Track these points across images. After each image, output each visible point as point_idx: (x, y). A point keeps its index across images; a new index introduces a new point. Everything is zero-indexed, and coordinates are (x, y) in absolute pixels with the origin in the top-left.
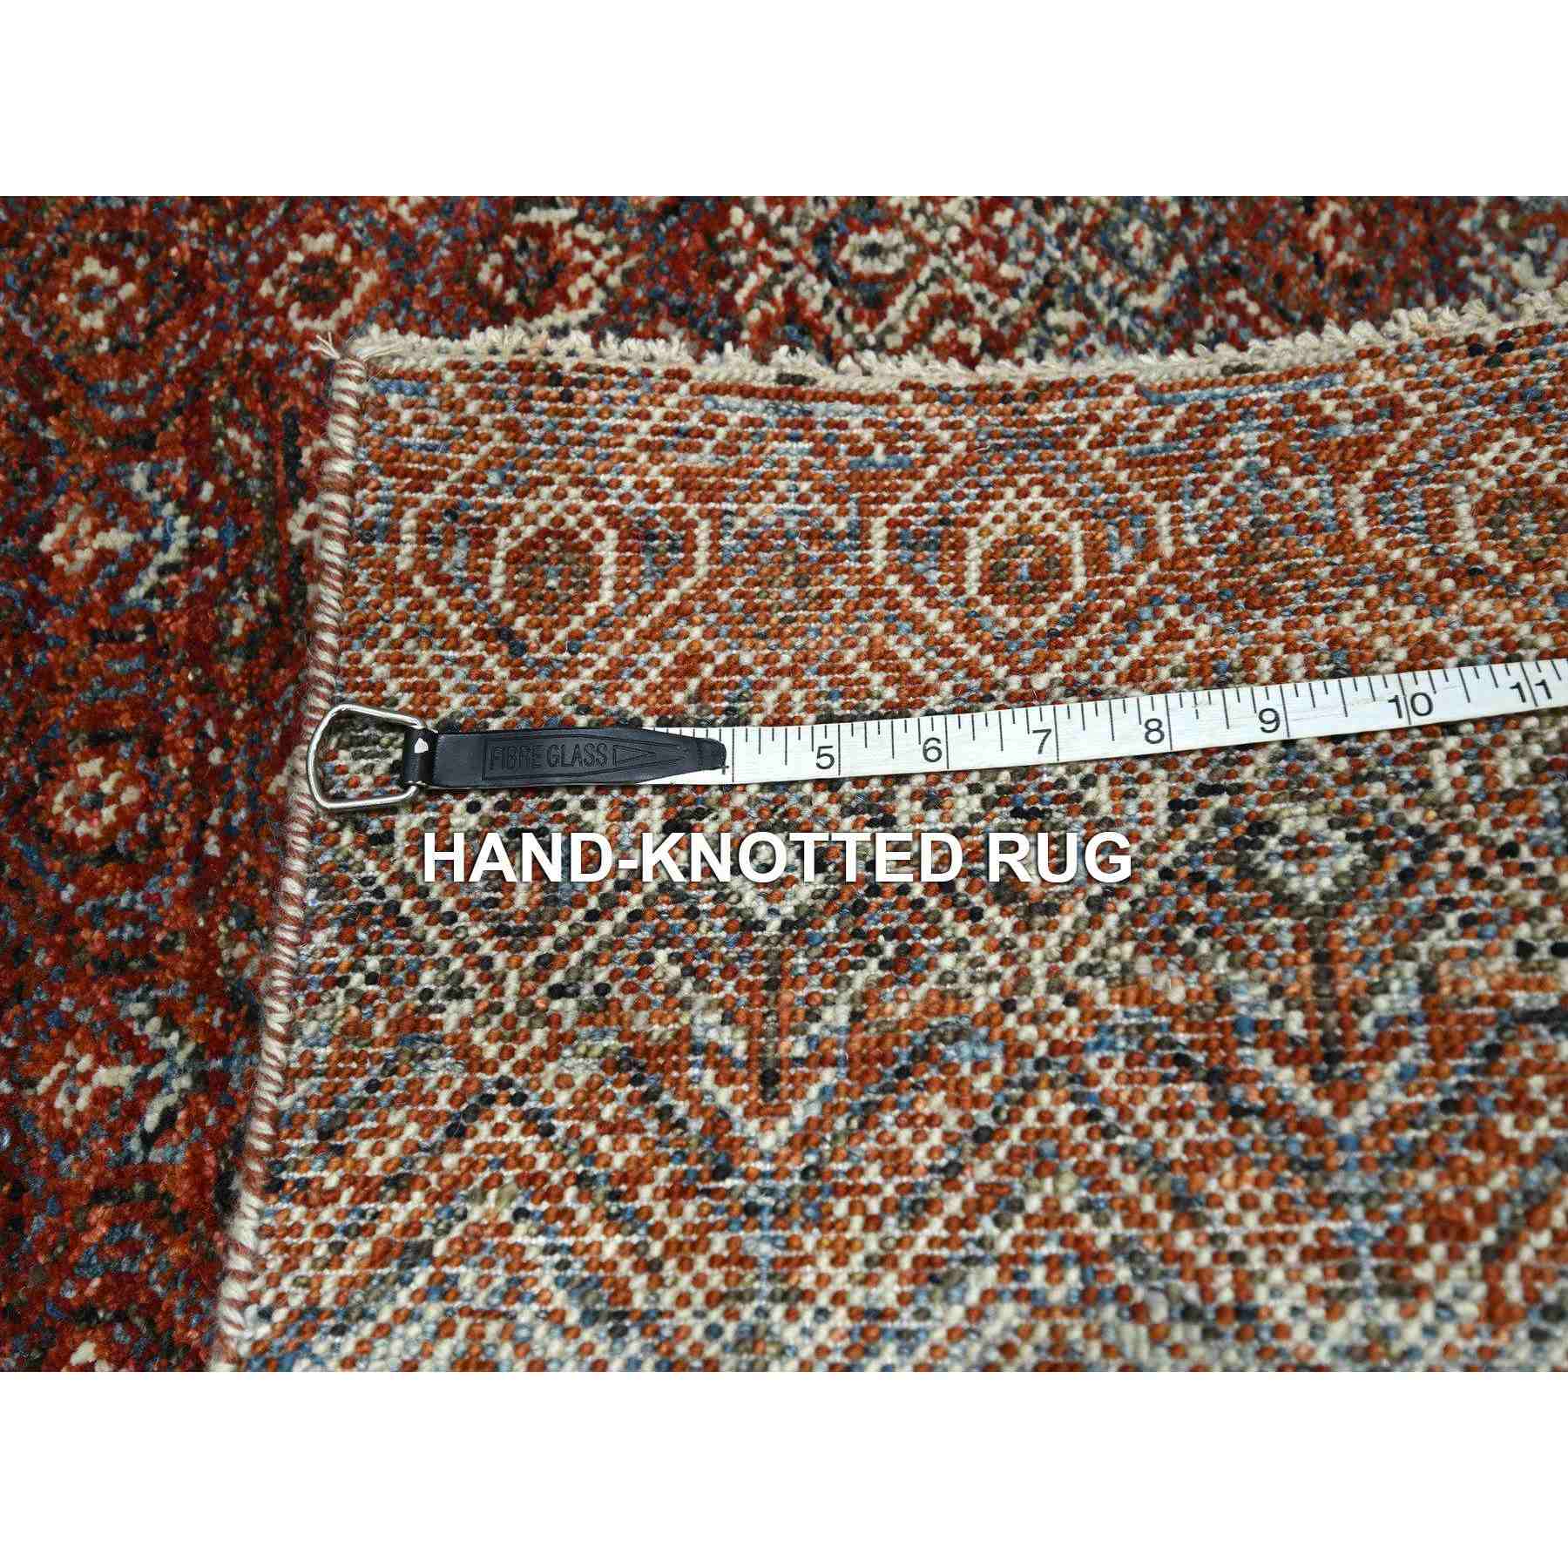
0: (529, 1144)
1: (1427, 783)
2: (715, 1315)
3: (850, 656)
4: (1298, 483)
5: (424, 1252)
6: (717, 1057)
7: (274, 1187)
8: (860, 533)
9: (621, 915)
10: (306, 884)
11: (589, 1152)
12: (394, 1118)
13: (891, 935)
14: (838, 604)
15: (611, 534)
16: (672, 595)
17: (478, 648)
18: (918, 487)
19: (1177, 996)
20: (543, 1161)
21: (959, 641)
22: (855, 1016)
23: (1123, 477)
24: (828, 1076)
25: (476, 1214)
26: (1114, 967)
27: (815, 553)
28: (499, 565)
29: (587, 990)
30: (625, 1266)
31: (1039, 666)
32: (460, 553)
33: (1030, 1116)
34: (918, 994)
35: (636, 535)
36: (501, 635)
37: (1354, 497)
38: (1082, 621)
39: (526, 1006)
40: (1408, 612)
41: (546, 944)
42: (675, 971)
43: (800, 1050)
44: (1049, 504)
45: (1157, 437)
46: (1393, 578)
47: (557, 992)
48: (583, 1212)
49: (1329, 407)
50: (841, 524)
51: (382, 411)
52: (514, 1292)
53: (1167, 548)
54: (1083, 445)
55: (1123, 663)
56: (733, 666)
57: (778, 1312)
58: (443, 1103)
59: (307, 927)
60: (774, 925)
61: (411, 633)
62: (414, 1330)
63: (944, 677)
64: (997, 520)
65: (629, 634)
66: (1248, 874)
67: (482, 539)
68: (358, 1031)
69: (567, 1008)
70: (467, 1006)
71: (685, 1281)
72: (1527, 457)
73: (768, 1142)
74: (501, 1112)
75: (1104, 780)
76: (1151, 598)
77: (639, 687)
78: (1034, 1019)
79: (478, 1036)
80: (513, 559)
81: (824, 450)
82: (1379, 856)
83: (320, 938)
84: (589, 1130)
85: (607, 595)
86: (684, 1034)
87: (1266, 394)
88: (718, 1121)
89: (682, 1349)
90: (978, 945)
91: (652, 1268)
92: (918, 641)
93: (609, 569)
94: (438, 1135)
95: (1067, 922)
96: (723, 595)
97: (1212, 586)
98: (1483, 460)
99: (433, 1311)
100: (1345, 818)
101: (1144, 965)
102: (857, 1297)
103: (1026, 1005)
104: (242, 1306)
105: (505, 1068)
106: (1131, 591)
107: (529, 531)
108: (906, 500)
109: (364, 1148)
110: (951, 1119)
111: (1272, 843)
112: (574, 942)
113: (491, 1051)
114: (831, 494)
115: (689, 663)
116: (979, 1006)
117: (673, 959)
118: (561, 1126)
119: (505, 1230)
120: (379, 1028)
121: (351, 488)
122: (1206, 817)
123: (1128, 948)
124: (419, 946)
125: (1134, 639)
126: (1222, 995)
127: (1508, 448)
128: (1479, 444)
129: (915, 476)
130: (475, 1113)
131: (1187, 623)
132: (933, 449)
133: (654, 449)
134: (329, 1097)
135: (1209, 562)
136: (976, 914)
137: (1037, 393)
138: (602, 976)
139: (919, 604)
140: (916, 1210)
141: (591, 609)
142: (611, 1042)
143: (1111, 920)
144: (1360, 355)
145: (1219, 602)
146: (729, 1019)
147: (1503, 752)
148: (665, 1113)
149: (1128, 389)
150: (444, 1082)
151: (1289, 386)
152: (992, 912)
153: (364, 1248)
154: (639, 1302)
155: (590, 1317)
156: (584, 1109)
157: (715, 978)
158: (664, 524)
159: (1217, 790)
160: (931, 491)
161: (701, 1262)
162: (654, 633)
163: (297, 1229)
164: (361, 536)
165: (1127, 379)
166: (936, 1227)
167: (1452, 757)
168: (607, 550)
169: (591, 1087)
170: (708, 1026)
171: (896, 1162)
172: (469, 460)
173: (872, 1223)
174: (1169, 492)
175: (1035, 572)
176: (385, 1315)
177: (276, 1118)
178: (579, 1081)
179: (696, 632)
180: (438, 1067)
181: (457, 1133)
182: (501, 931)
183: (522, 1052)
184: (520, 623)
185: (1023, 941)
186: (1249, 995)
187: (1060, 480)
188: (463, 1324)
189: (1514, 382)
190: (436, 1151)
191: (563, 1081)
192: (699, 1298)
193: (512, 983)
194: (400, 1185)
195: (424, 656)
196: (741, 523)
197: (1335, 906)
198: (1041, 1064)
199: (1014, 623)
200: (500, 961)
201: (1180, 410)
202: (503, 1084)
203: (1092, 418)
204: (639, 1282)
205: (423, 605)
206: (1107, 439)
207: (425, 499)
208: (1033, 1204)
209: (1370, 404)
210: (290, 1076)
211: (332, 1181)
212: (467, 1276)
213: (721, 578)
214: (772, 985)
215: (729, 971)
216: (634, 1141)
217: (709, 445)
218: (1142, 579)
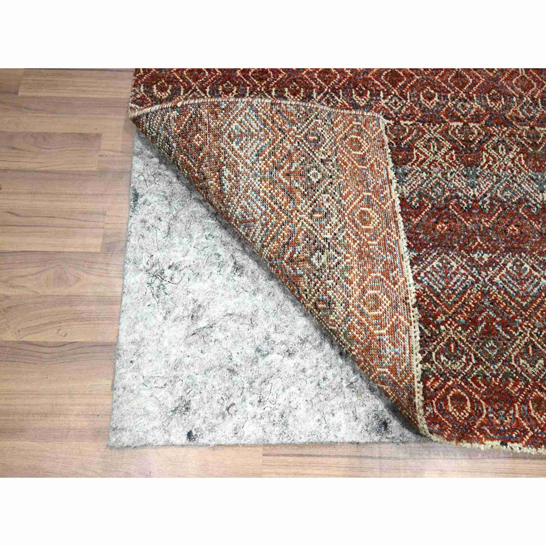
0: (279, 140)
1: (328, 279)
2: (258, 169)
3: (349, 188)
4: (381, 265)
5: (265, 127)
6: (291, 166)
7: (272, 104)
8: (369, 191)
9: (309, 152)
10: (310, 107)
11: (278, 149)
12: (281, 120)
13: (308, 193)
14: (356, 187)
15: (362, 154)
16: (355, 162)
17: (343, 133)
18: (377, 201)
19: (299, 237)
20: (277, 142)
21: (353, 206)
22: (296, 187)
23: (382, 236)
24: (288, 183)
25: (270, 133)
26: (303, 227)
27: (365, 184)
28: (355, 137)
29: (299, 147)
30: (264, 155)
31: (349, 219)
32: (356, 131)
33: (283, 215)
34: (300, 197)
35: (363, 157)
36: (346, 137)
37: (379, 274)
38: (356, 226)
39: (297, 138)
40: (357, 280)
41: (305, 141)
42: (302, 160)
43: (292, 179)
44: (376, 223)
45: (389, 242)
46: (363, 279)
47: (298, 143)
48: (271, 148)
49: (395, 272)
50: (370, 188)
51: (374, 120)
52: (261, 140)
53: (369, 242)
54: (387, 229)
55: (349, 232)
56: (346, 170)
57: (259, 178)
58: (284, 127)
59: (305, 107)
60: (309, 175)
61: (344, 124)
62: (256, 126)
63: (347, 203)
64: (373, 214)
65: (348, 155)
66: (316, 250)
67: (358, 134)
68: (292, 115)
69: (296, 145)
70: (296, 130)
71: (262, 164)
72: (385, 305)
73: (280, 175)
74: (283, 136)
75: (331, 227)
76: (360, 239)
77: (341, 156)
78: (296, 215)
79: (292, 132)
80: (357, 139)
81: (381, 187)
82: (318, 270)
83: (303, 109)
84: (281, 148)
85: (353, 152)
86: (293, 162)
87: (398, 261)
88: (282, 167)
89: (255, 165)
90: (306, 206)
91: (264, 160)
92: (352, 199)
93: (357, 153)
94: (279, 127)
95: (309, 220)
96: (356, 169)
97: (362, 249)
98: (385, 297)
99: (258, 129)
100: (324, 266)
101: (303, 232)
102: (261, 190)
103: (298, 214)
104: (258, 102)
105: (288, 136)
106: (362, 235)
107: (361, 141)
108: (375, 199)
109: (277, 116)
110: (283, 203)
111: (320, 254)
112: (305, 145)
113: (290, 134)
114: (374, 187)
115: (345, 164)
116: (298, 206)
117: (304, 160)
118: (281, 144)
119: (268, 138)
120: (292, 117)
121: (362, 115)
122: (325, 243)
123: (305, 230)
124: (303, 123)
125: (353, 235)
126: (299, 244)
127: (387, 302)
128: (388, 297)
129: (379, 201)
130: (282, 132)
131: (356, 244)
132: (384, 204)
133: (376, 160)
134: (283, 111)
135: (367, 249)
136: (311, 206)
137: (396, 222)
138: (301, 149)
139: (358, 200)
140: (271, 198)
141: (351, 150)
142: (292, 151)
143: (309, 227)
144: (406, 278)
145: (359, 250)
146: (296, 168)
147: (333, 291)
148: (283, 159)
149: (398, 238)
150: (286, 127)
151: (399, 265)
152: (311, 208)
153: (265, 118)
154: (260, 158)
155: (258, 151)
156: (283, 148)
157: (301, 166)
158: (365, 162)
159: (329, 246)
160: (378, 203)
161: (265, 166)
162: (349, 160)
163: (267, 108)
164: (356, 116)
165: (400, 238)
166: (269, 201)
167: (332, 284)
168: (360, 153)
169: (286, 148)
170: (295, 165)
171: (277, 195)
172: (369, 133)
173: (270, 192)
174: (379, 244)
175: (365, 220)
176: (258, 122)
177: (280, 104)
178: (287, 147)
179: (350, 165)
180: (288, 126)
181: (280, 130)
182: (306, 135)
183: (290, 138)
184: (348, 139)
185: (307, 213)
186: (299, 248)
187: (381, 225)
188: (257, 133)
189: (399, 304)
190: (277, 127)
191: (287, 144)
192: (260, 166)
193: (299, 136)
194: (273, 122)
195: (341, 125)
196: (367, 173)
197: (310, 262)
198: (290, 217)
199: (356, 215)
200: (302, 134)
201: (394, 246)
202: (286, 136)
203: (392, 231)
204: (262, 157)
205: (348, 125)
206: (389, 234)
207: (363, 126)
208: (272, 215)
209: (396, 279)
210: (286, 105)
211: (273, 112)
212: (262, 133)
213: (358, 169)
214: (301, 175)
215: (302, 168)
216: (280, 155)
217: (378, 169)
218: (364, 237)
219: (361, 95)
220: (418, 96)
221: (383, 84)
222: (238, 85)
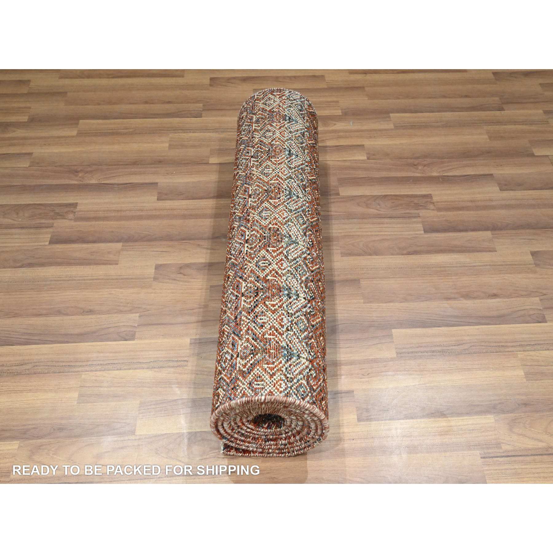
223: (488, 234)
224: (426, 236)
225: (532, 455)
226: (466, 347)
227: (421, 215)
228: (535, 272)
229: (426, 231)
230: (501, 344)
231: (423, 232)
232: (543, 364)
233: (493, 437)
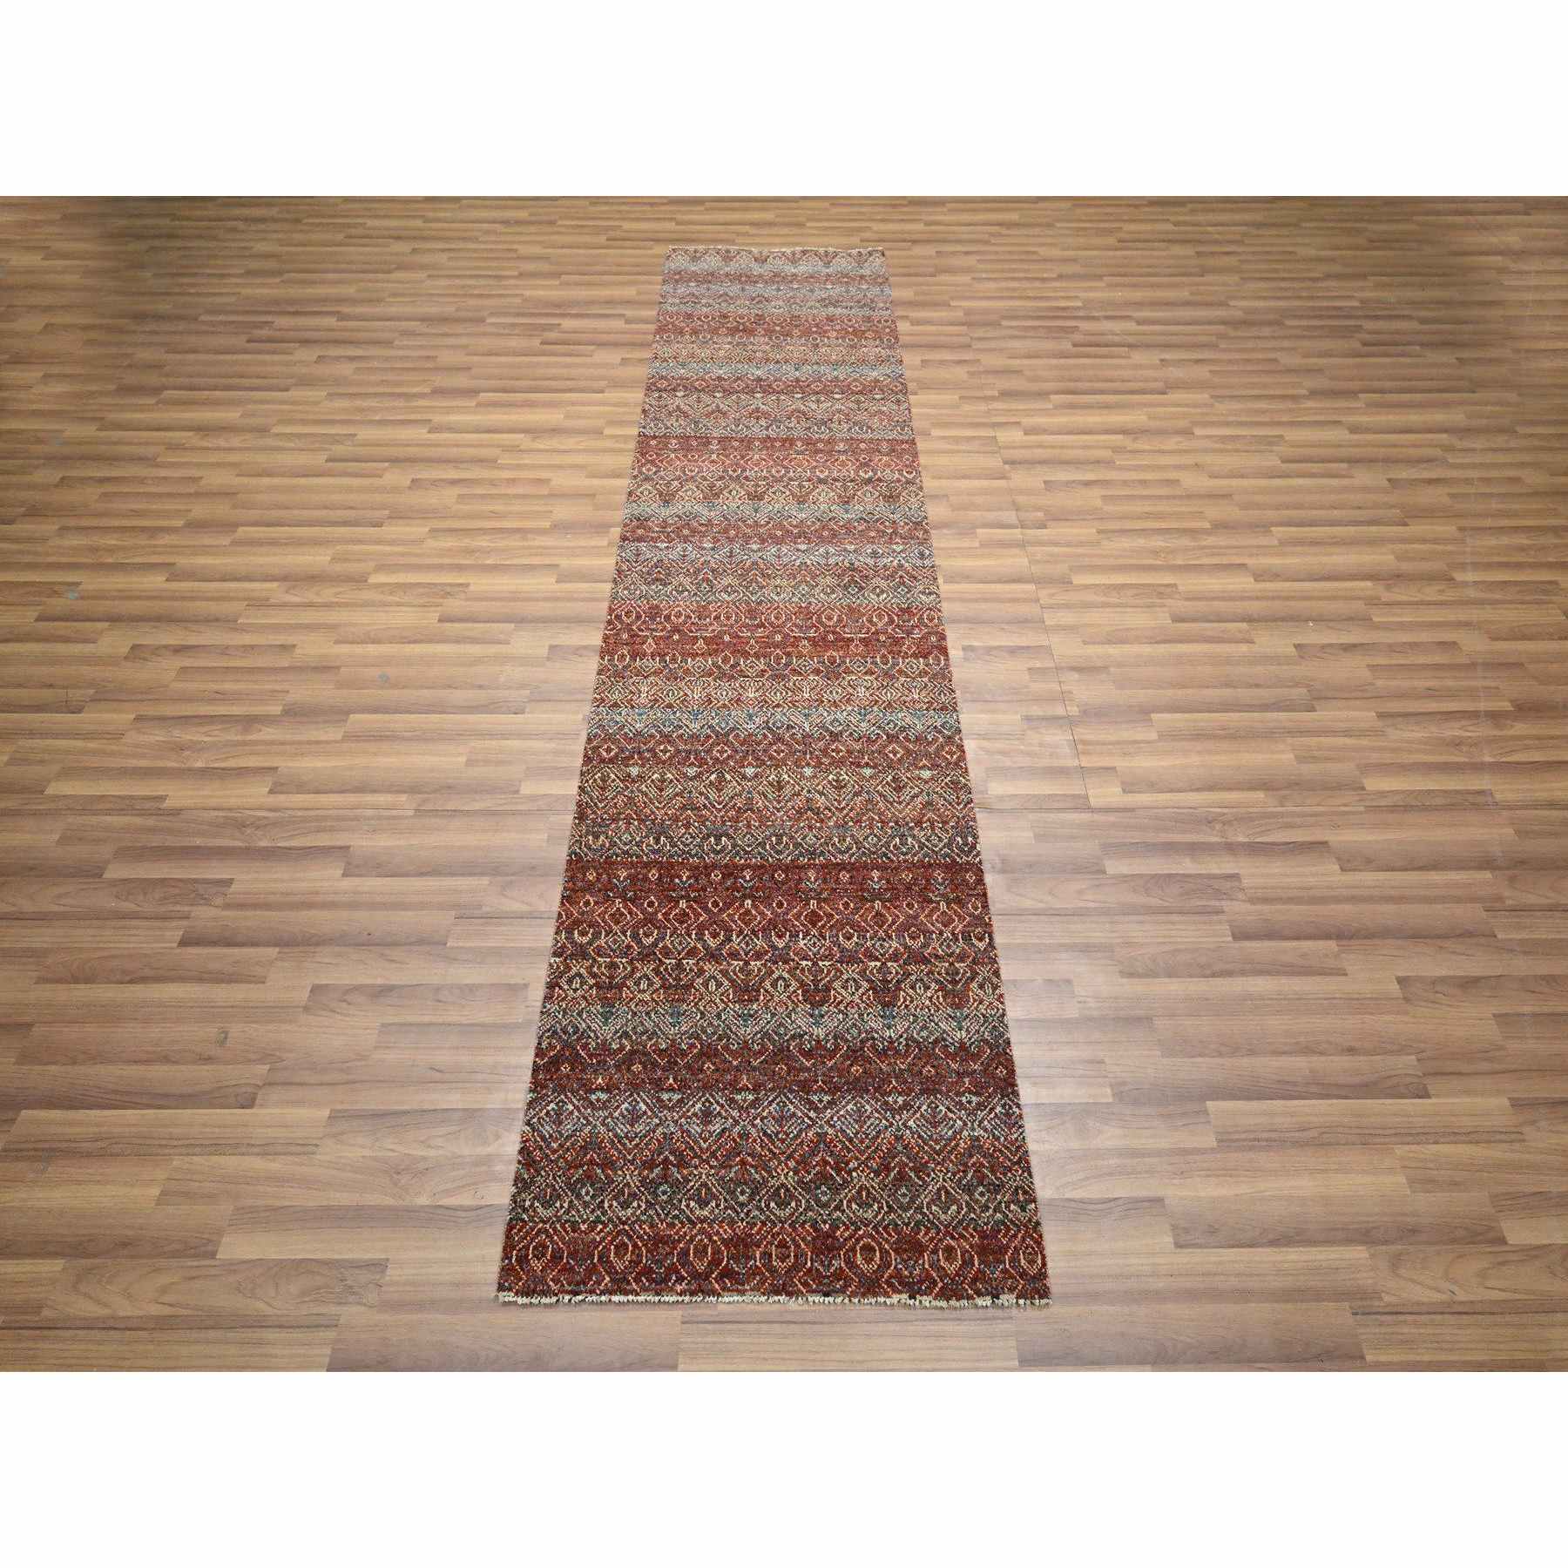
219: (780, 937)
220: (837, 935)
221: (803, 925)
222: (658, 928)
223: (1332, 945)
224: (1237, 945)
225: (1429, 1313)
226: (1314, 1133)
227: (1226, 909)
228: (1406, 1013)
229: (1236, 937)
230: (1367, 1132)
231: (1230, 939)
232: (1432, 1165)
233: (1370, 1281)
